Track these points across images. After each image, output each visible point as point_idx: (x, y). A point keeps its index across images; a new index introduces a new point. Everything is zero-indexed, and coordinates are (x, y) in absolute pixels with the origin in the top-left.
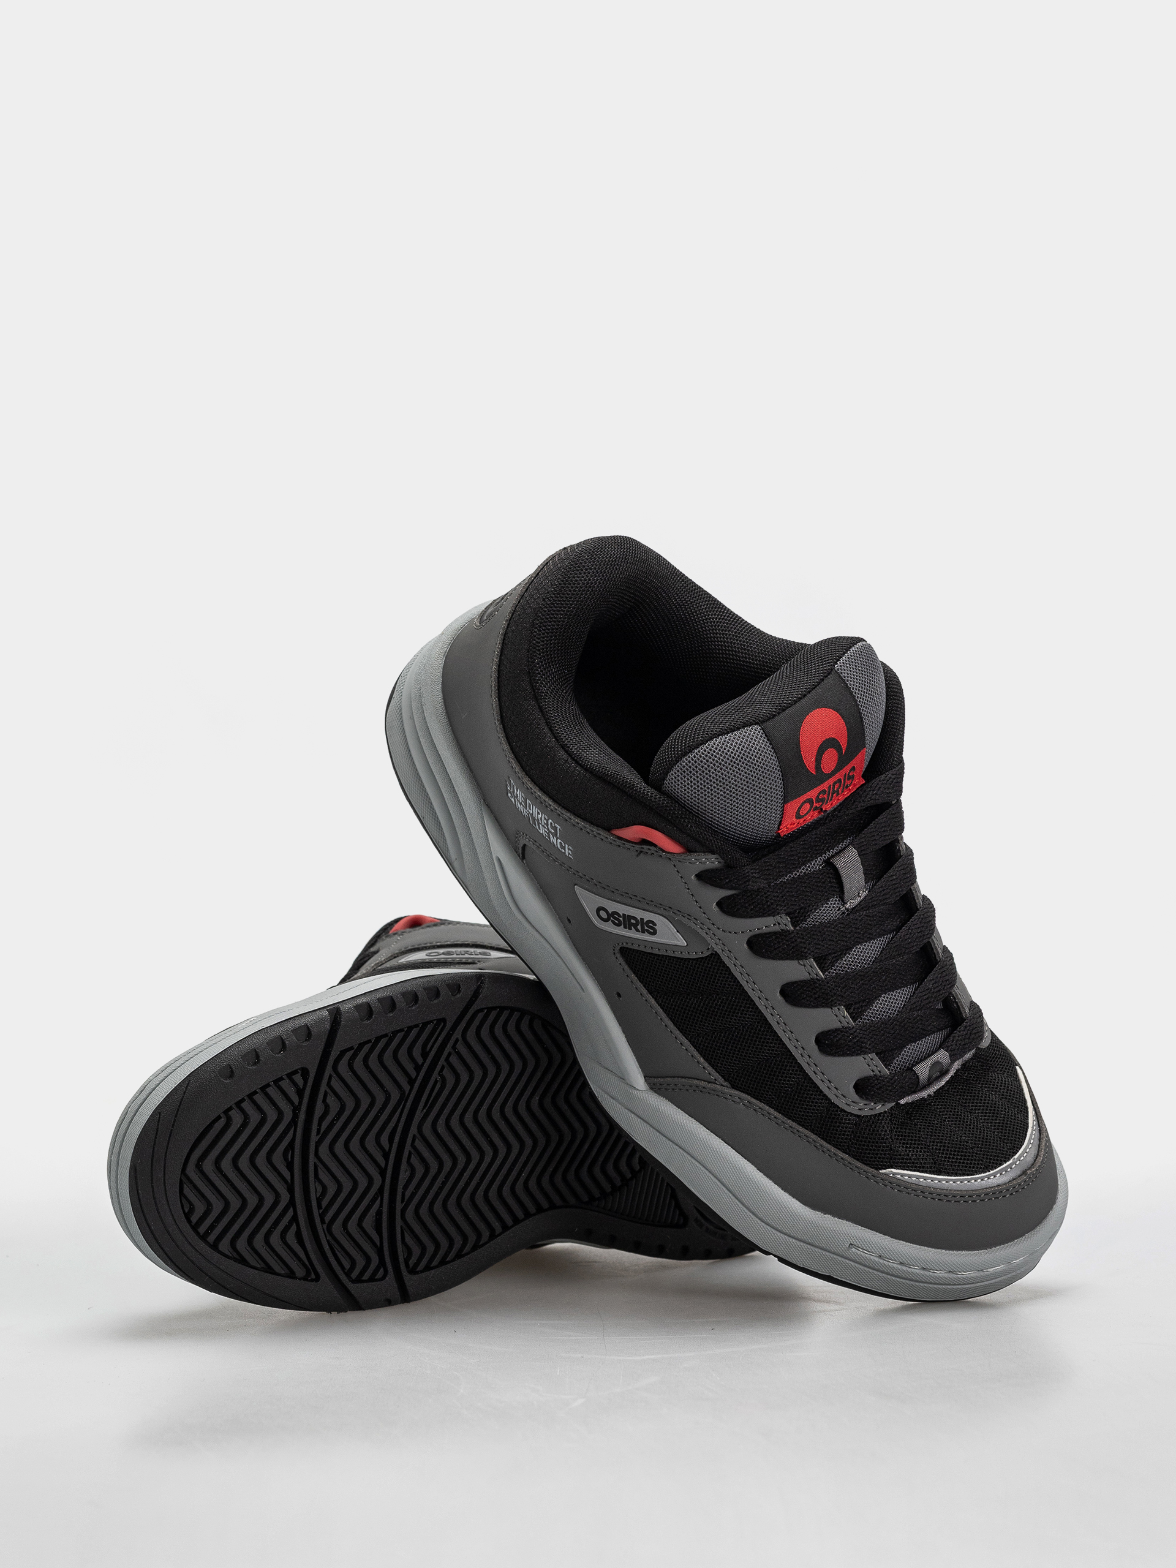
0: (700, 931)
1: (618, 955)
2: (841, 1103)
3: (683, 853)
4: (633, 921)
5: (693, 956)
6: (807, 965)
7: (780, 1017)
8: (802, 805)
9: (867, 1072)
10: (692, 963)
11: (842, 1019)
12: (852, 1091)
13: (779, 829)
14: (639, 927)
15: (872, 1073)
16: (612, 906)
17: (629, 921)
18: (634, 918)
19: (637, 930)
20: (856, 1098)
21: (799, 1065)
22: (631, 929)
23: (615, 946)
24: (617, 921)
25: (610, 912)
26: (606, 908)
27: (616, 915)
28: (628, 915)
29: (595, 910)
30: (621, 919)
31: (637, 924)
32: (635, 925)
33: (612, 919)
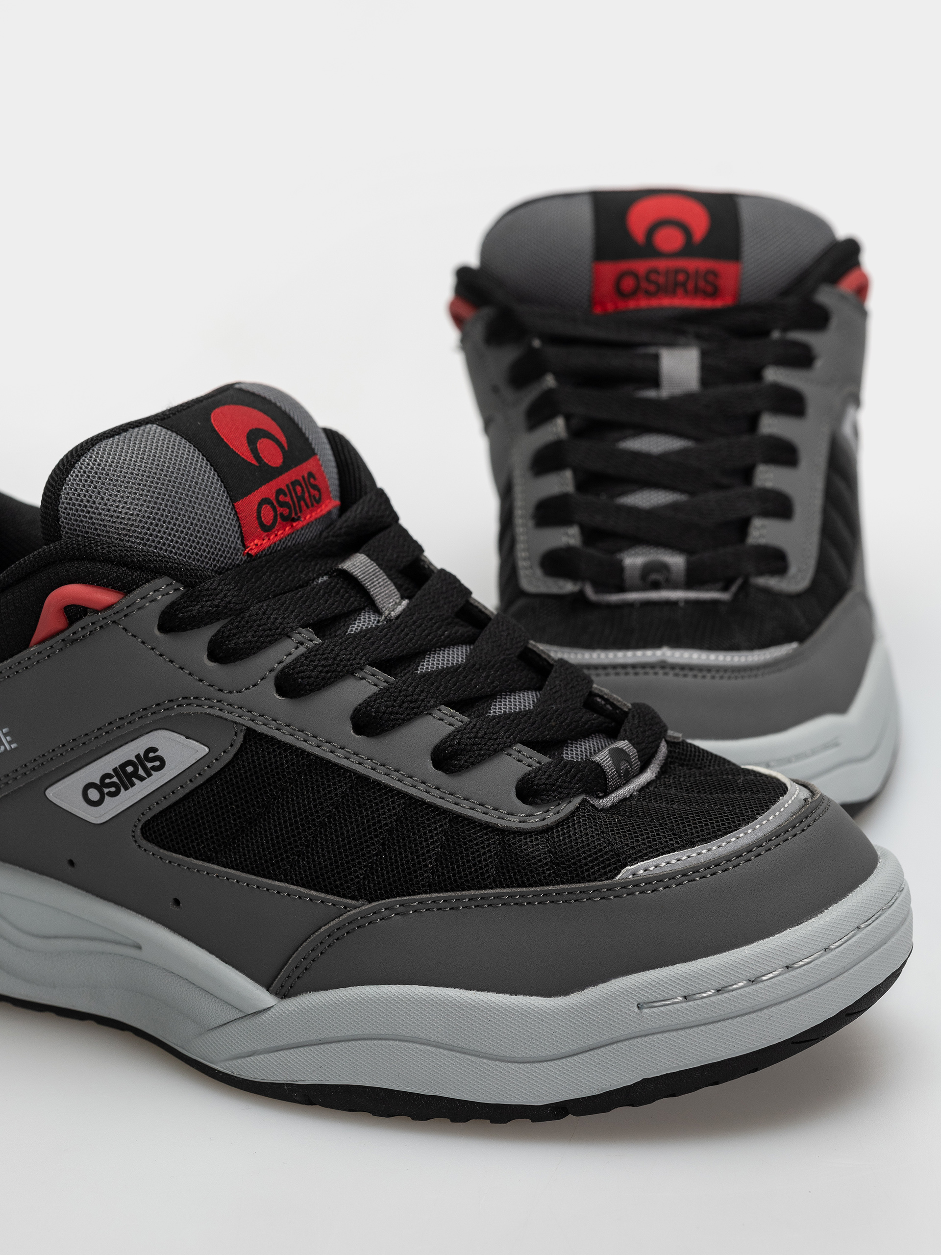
0: (209, 711)
1: (144, 843)
2: (513, 823)
3: (123, 598)
4: (130, 769)
5: (227, 758)
6: (366, 676)
7: (372, 760)
8: (259, 512)
9: (522, 770)
10: (229, 770)
11: (452, 720)
12: (518, 803)
13: (245, 546)
14: (141, 772)
15: (530, 768)
16: (93, 772)
17: (125, 772)
18: (129, 763)
19: (142, 779)
20: (528, 808)
21: (430, 805)
22: (133, 784)
23: (133, 834)
24: (113, 789)
25: (98, 782)
26: (90, 781)
27: (107, 781)
28: (120, 766)
29: (81, 798)
30: (115, 779)
31: (136, 770)
32: (135, 774)
33: (106, 790)
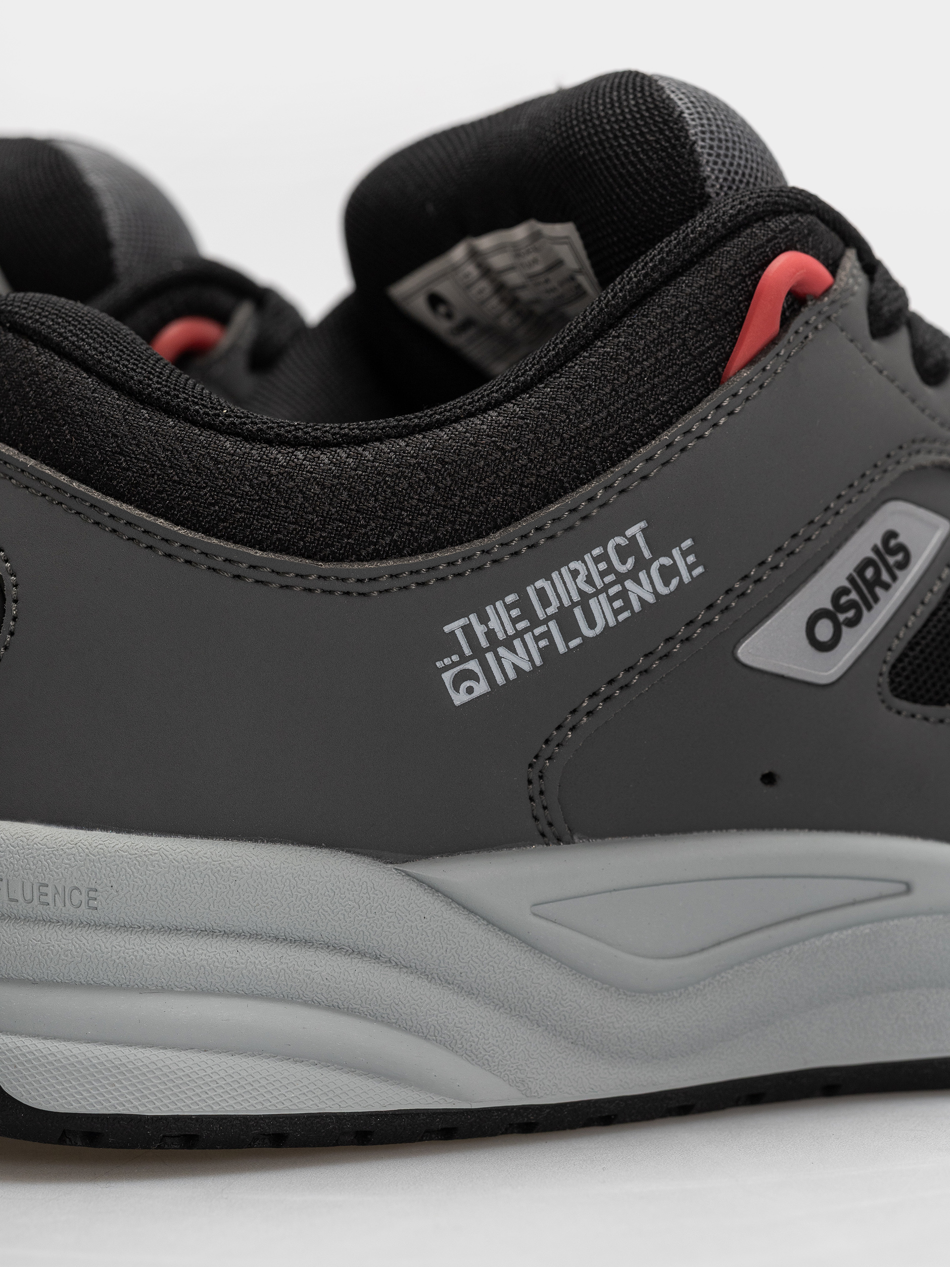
1: (893, 701)
4: (869, 573)
14: (884, 575)
16: (819, 590)
17: (864, 579)
18: (867, 563)
19: (886, 587)
22: (877, 598)
23: (879, 689)
24: (851, 614)
25: (829, 606)
26: (817, 607)
27: (844, 600)
28: (855, 570)
29: (805, 642)
30: (854, 596)
31: (878, 572)
32: (877, 581)
33: (842, 617)
